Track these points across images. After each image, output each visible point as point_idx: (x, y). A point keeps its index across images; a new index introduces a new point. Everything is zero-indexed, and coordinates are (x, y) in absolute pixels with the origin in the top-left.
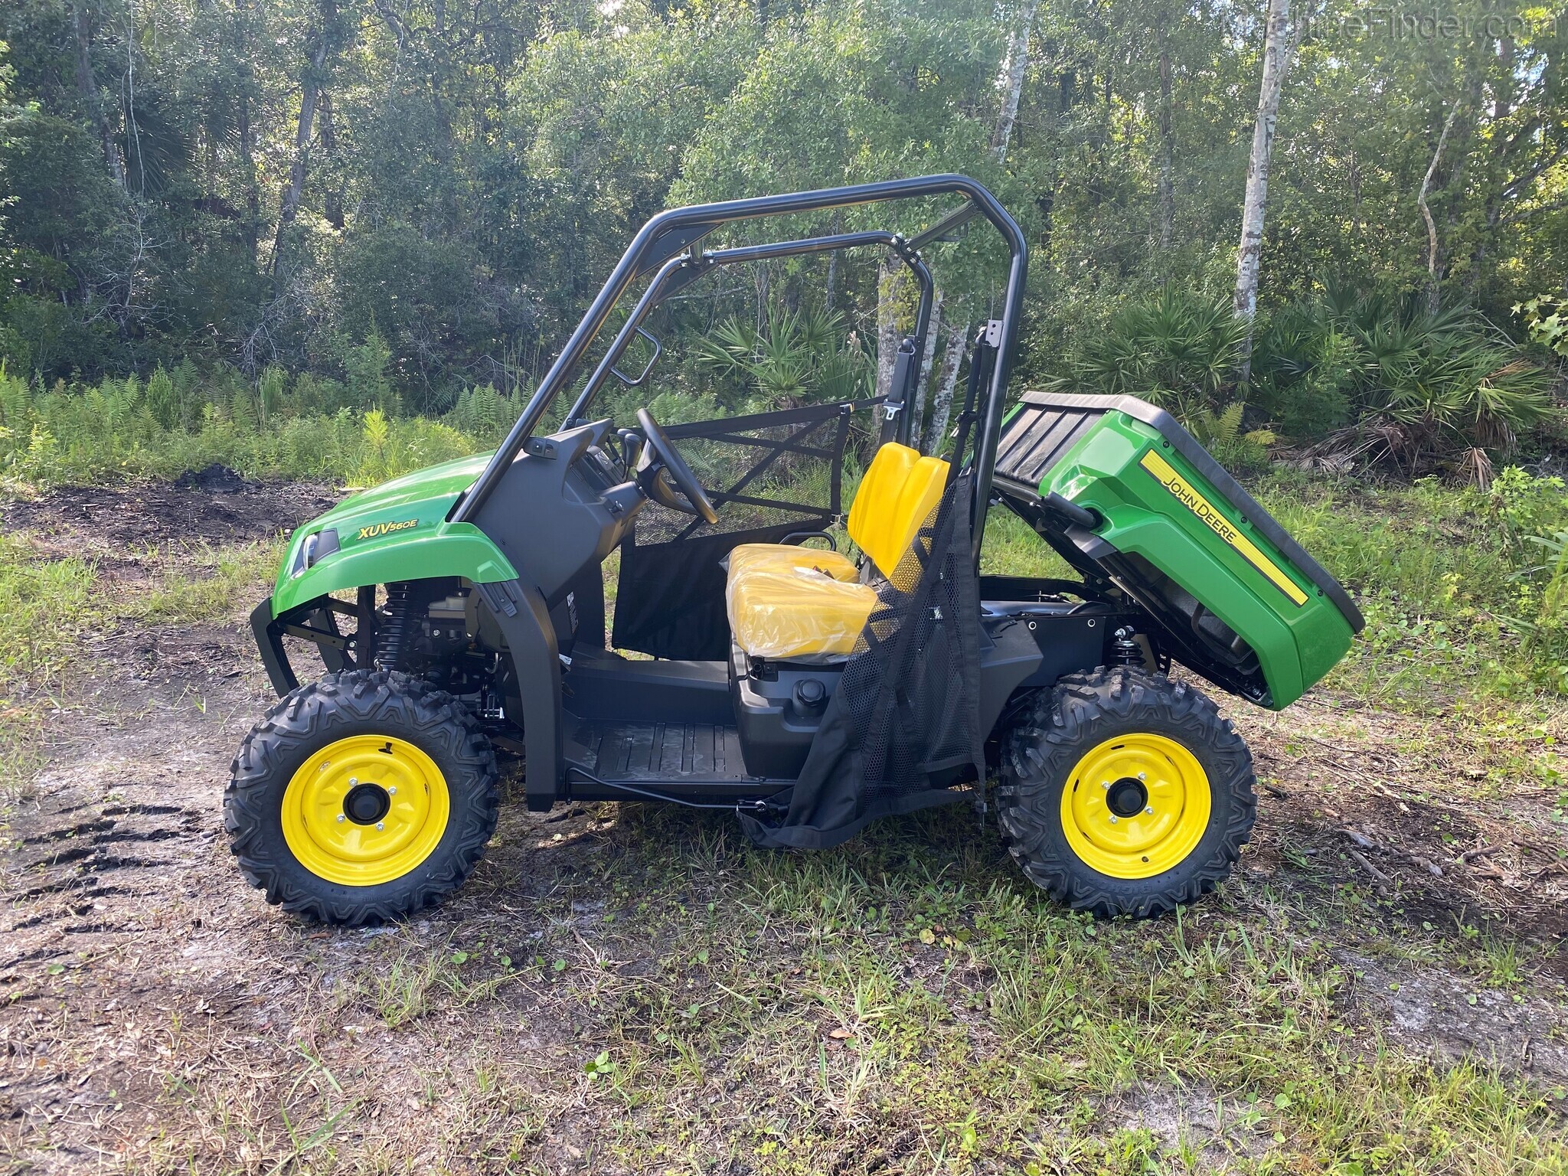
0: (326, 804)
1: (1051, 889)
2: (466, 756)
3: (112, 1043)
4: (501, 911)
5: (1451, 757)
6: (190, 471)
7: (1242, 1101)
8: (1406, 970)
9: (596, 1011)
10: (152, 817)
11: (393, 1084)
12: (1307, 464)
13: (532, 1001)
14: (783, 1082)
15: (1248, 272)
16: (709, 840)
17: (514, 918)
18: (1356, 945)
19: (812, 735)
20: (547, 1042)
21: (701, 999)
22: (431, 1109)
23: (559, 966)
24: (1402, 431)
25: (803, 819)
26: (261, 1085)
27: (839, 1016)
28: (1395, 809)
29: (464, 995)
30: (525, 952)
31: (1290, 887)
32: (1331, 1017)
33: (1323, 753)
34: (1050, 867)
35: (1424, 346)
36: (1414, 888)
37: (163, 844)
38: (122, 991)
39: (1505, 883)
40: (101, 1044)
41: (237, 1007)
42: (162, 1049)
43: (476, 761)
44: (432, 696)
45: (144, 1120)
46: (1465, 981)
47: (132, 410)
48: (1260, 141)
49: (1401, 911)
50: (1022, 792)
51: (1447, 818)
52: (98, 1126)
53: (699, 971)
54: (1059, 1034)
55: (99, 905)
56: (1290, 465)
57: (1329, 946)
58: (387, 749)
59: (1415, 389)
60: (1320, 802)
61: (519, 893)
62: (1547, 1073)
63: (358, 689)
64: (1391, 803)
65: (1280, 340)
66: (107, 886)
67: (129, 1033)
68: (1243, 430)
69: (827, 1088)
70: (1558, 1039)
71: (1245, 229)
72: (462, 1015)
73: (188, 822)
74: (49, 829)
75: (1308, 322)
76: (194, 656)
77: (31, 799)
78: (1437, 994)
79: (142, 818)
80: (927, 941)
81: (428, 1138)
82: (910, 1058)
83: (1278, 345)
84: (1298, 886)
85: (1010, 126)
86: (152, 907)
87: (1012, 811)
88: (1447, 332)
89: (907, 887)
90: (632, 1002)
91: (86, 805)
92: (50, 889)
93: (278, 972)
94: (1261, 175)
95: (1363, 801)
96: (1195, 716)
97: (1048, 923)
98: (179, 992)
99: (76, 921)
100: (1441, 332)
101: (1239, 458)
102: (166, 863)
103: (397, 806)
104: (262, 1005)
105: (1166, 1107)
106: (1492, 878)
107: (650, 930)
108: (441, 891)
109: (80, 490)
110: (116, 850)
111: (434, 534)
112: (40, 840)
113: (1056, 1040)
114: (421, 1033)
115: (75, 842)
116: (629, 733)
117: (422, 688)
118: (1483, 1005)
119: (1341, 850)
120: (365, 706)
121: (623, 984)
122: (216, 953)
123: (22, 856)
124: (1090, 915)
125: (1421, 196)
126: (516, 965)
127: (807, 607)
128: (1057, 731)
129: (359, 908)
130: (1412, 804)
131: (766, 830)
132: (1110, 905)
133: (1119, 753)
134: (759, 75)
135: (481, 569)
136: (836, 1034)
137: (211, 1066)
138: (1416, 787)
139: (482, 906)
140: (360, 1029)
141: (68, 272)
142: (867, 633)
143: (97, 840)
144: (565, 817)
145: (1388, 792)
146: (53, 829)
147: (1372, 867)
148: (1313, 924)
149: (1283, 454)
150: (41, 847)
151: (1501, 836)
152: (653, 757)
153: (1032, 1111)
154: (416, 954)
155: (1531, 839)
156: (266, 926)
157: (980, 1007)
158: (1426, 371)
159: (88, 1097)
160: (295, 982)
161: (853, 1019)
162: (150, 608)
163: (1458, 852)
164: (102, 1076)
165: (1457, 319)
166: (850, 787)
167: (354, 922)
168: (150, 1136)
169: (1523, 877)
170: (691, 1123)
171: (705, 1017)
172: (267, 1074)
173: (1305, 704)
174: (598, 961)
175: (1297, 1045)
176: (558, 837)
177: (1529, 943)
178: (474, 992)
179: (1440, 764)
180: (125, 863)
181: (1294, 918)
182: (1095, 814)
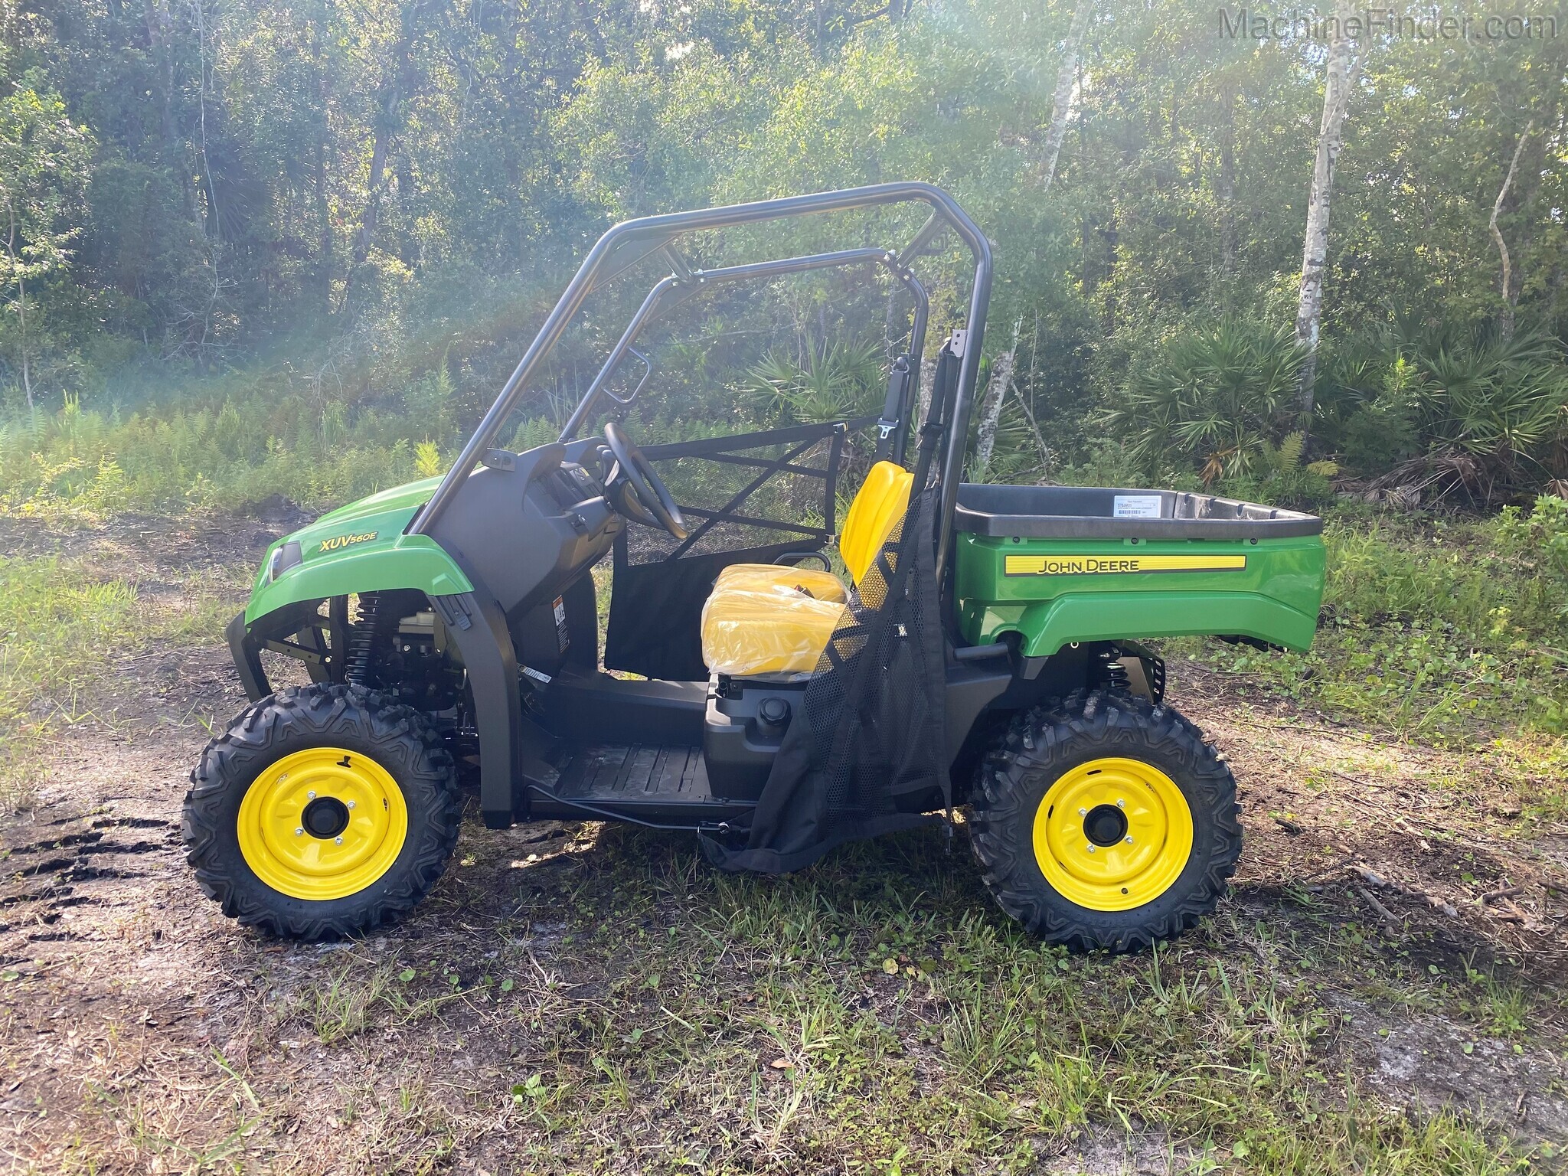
0: (283, 817)
1: (1025, 919)
2: (424, 769)
3: (50, 1051)
4: (460, 930)
5: (1486, 794)
6: (249, 501)
7: (1198, 1148)
8: (1399, 1016)
9: (538, 1032)
10: (139, 831)
11: (317, 1102)
12: (1373, 496)
13: (473, 1020)
14: (714, 1111)
15: (1310, 300)
16: (682, 863)
17: (472, 937)
18: (1349, 987)
19: (774, 754)
20: (481, 1063)
21: (646, 1025)
22: (349, 1127)
23: (507, 986)
24: (1475, 461)
25: (765, 841)
26: (186, 1097)
27: (783, 1045)
28: (1415, 847)
29: (406, 1012)
30: (477, 971)
31: (1287, 924)
32: (1309, 1062)
33: (1345, 788)
34: (1021, 897)
35: (1498, 375)
36: (1424, 928)
37: (144, 856)
38: (72, 1000)
39: (1526, 927)
40: (39, 1051)
41: (180, 1019)
42: (97, 1060)
43: (433, 776)
44: (390, 709)
45: (65, 1128)
46: (1464, 1029)
47: (200, 443)
48: (1322, 167)
49: (1405, 953)
50: (991, 817)
51: (1469, 857)
52: (19, 1132)
53: (649, 996)
54: (1012, 1071)
55: (68, 914)
56: (1355, 497)
57: (1319, 987)
58: (345, 763)
59: (1490, 417)
60: (1336, 838)
61: (480, 913)
62: (1541, 1129)
63: (315, 701)
64: (1412, 840)
65: (1345, 369)
66: (80, 895)
67: (69, 1042)
68: (1304, 460)
69: (757, 1119)
70: (1558, 1093)
71: (1307, 256)
72: (400, 1033)
73: (172, 835)
74: (38, 840)
75: (1374, 352)
76: (214, 675)
77: (27, 810)
78: (1430, 1041)
79: (131, 830)
80: (891, 971)
81: (340, 1157)
82: (851, 1091)
83: (1343, 375)
84: (1295, 925)
85: (1056, 155)
86: (118, 918)
87: (981, 837)
88: (1521, 359)
89: (877, 916)
90: (576, 1025)
91: (79, 817)
92: (25, 898)
93: (226, 985)
94: (1323, 202)
95: (1382, 838)
96: (1172, 740)
97: (1018, 956)
98: (127, 1002)
99: (41, 929)
100: (1515, 359)
101: (1300, 490)
102: (142, 875)
103: (356, 821)
104: (205, 1017)
105: (1115, 1151)
106: (1512, 920)
107: (606, 952)
108: (399, 907)
109: (142, 519)
110: (97, 861)
111: (391, 546)
112: (28, 850)
113: (1008, 1077)
114: (355, 1049)
115: (59, 853)
116: (602, 752)
117: (382, 702)
118: (1478, 1055)
119: (1349, 888)
120: (321, 719)
121: (570, 1006)
122: (171, 964)
123: (7, 864)
124: (1064, 948)
125: (1493, 221)
126: (465, 984)
127: (770, 624)
128: (1028, 754)
129: (315, 922)
130: (1434, 842)
131: (728, 854)
132: (1086, 937)
133: (1096, 778)
134: (793, 106)
135: (435, 581)
136: (777, 1064)
137: (140, 1076)
138: (1441, 825)
139: (444, 923)
140: (295, 1044)
141: (149, 312)
142: (830, 650)
143: (81, 851)
144: (544, 838)
145: (1410, 829)
146: (42, 840)
147: (1380, 907)
148: (1305, 964)
149: (1348, 486)
150: (27, 856)
151: (1528, 877)
152: (618, 776)
153: (970, 1151)
154: (367, 971)
155: (1560, 881)
156: (223, 939)
157: (934, 1041)
158: (1499, 401)
159: (16, 1103)
160: (241, 994)
161: (797, 1049)
162: (181, 629)
163: (1477, 893)
164: (33, 1083)
165: (1532, 345)
166: (812, 810)
167: (310, 937)
168: (66, 1144)
169: (1546, 920)
170: (610, 1151)
171: (647, 1042)
172: (195, 1087)
173: (1335, 737)
174: (548, 982)
175: (1266, 1092)
176: (533, 857)
177: (1543, 990)
178: (417, 1010)
179: (1471, 802)
180: (104, 874)
181: (1285, 957)
182: (1071, 842)
